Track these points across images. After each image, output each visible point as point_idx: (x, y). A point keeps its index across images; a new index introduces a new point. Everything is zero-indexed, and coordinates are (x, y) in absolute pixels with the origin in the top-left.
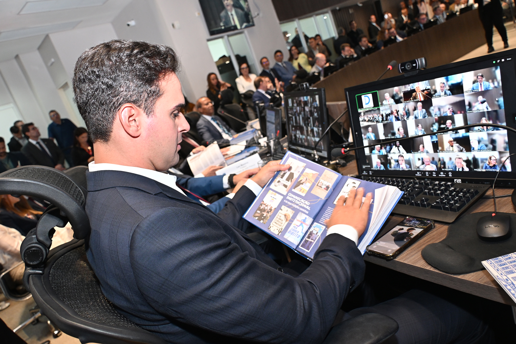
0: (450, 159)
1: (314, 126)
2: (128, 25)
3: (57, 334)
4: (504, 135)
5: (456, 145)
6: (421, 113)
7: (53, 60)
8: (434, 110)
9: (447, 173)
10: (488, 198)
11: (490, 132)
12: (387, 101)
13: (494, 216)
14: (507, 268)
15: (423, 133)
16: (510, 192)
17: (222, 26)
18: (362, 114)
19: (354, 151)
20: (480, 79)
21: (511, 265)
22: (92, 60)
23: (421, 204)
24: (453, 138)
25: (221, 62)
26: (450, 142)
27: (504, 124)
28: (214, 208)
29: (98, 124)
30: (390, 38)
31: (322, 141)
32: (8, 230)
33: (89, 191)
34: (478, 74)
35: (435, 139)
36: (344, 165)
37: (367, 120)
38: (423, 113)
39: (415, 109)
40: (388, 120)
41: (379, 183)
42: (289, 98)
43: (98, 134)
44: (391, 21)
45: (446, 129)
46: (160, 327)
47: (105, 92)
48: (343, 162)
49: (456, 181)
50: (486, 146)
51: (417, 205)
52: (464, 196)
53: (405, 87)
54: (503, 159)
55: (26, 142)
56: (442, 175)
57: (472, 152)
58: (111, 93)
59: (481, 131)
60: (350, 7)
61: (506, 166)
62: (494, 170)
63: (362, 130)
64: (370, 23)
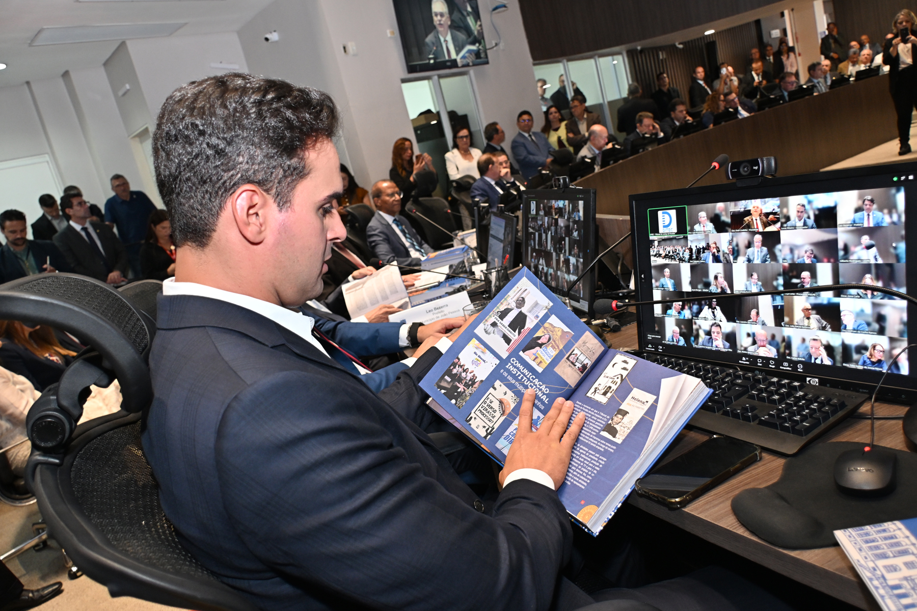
0: (804, 340)
1: (570, 254)
2: (267, 39)
3: (75, 573)
4: (901, 309)
5: (814, 317)
6: (759, 253)
7: (128, 87)
8: (782, 251)
9: (794, 364)
10: (863, 417)
11: (878, 300)
12: (702, 225)
13: (868, 451)
14: (877, 548)
15: (759, 289)
16: (902, 411)
17: (430, 59)
18: (656, 243)
19: (634, 307)
20: (868, 206)
21: (885, 544)
22: (194, 103)
23: (742, 414)
24: (811, 304)
25: (423, 122)
26: (806, 310)
27: (903, 290)
28: (378, 381)
29: (192, 216)
30: (727, 109)
31: (581, 281)
32: (13, 377)
33: (159, 329)
34: (866, 197)
35: (779, 302)
36: (615, 330)
37: (663, 255)
38: (763, 254)
39: (749, 245)
40: (701, 260)
41: (672, 368)
42: (533, 199)
43: (190, 232)
44: (731, 80)
45: (800, 288)
46: (252, 582)
47: (211, 162)
48: (614, 323)
49: (809, 381)
50: (869, 324)
51: (736, 416)
52: (819, 408)
53: (736, 205)
54: (896, 352)
55: (64, 224)
56: (786, 367)
57: (842, 333)
58: (222, 164)
59: (861, 297)
60: (662, 48)
61: (900, 364)
62: (877, 369)
63: (653, 272)
64: (694, 80)
